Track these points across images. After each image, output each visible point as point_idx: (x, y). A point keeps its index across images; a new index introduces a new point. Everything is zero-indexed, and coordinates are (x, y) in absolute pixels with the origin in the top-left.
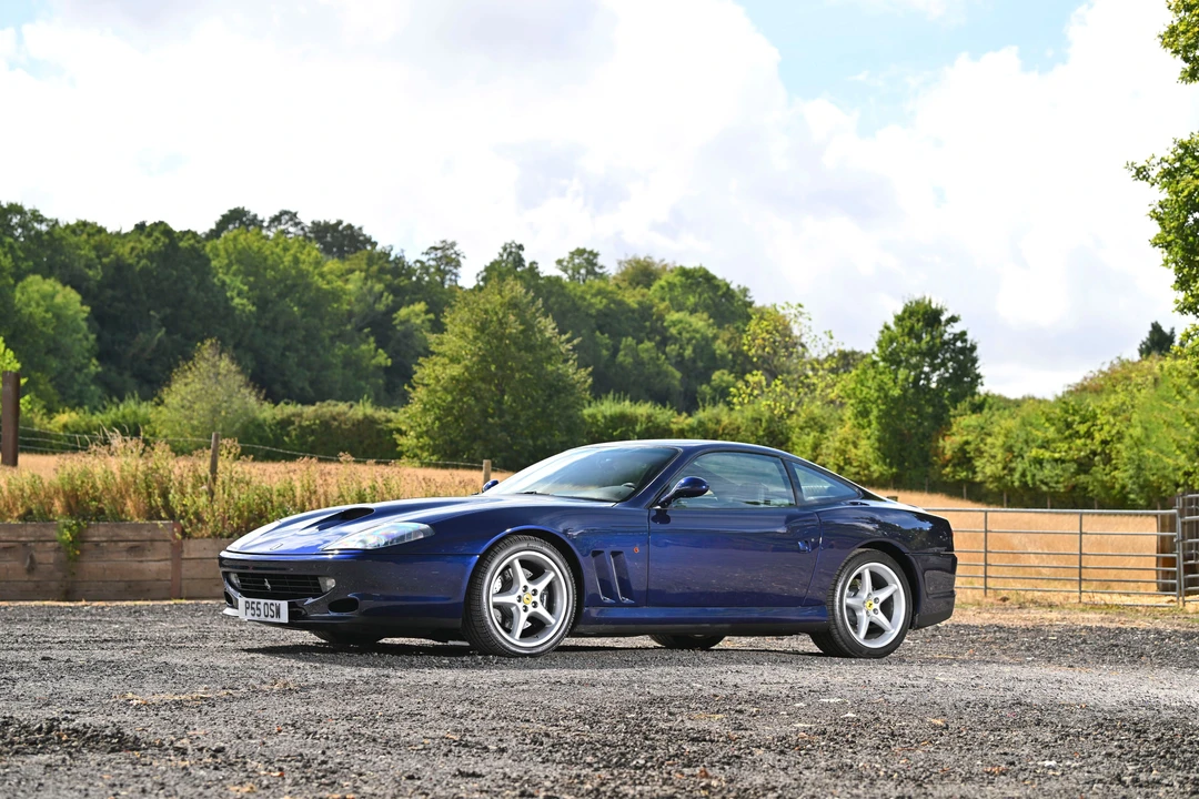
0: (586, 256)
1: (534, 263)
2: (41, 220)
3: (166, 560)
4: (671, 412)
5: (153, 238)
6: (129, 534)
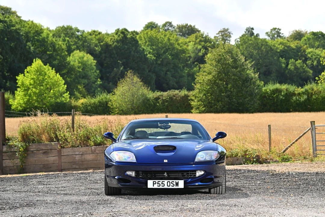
0: (276, 30)
1: (259, 34)
2: (78, 31)
3: (56, 156)
5: (118, 35)
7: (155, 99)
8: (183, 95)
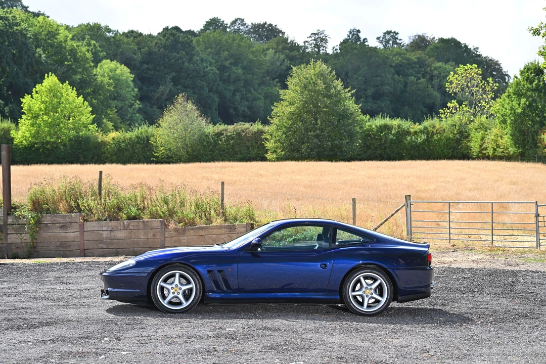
0: (392, 34)
1: (366, 39)
2: (109, 31)
3: (77, 232)
4: (411, 122)
5: (166, 38)
6: (61, 220)
7: (216, 134)
8: (256, 129)
